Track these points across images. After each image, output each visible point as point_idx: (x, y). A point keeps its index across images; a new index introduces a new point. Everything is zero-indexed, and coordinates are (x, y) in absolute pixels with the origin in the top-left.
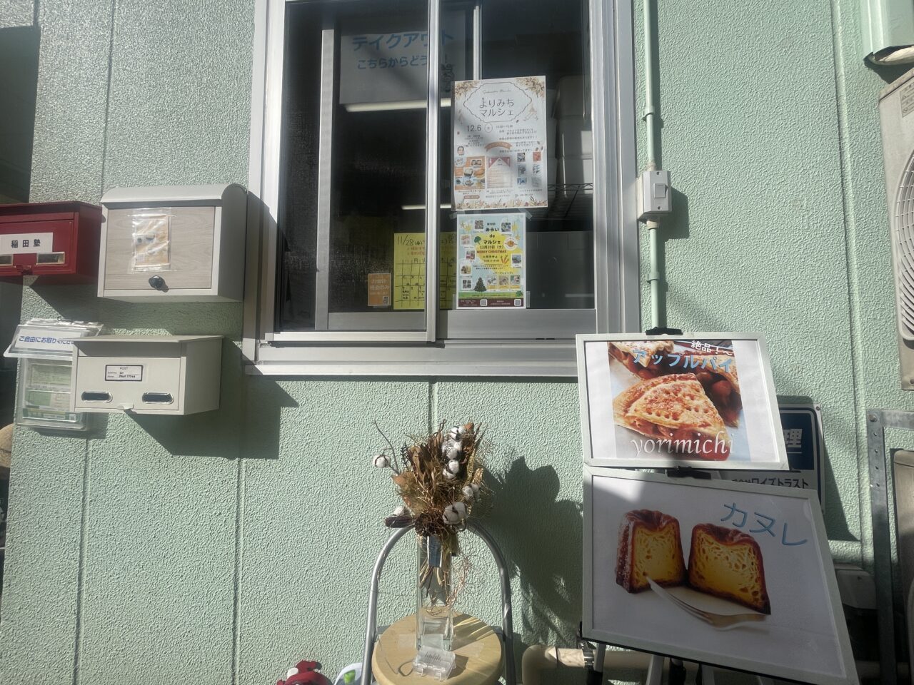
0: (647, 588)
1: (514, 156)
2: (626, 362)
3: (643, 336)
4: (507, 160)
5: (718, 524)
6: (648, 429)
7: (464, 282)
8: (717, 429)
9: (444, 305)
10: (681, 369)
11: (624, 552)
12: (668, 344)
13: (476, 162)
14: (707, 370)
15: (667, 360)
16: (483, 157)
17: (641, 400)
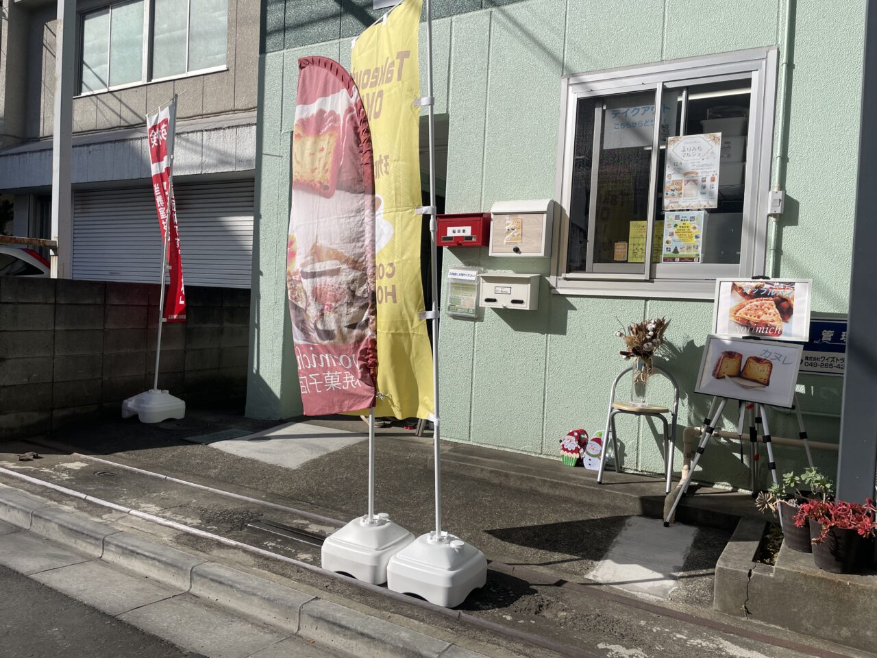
0: (724, 377)
1: (700, 179)
2: (740, 291)
3: (750, 279)
4: (695, 182)
5: (758, 356)
6: (746, 323)
7: (667, 248)
8: (779, 324)
9: (654, 261)
10: (766, 295)
11: (717, 365)
12: (762, 284)
13: (678, 183)
14: (779, 296)
15: (760, 291)
16: (682, 180)
17: (744, 309)
